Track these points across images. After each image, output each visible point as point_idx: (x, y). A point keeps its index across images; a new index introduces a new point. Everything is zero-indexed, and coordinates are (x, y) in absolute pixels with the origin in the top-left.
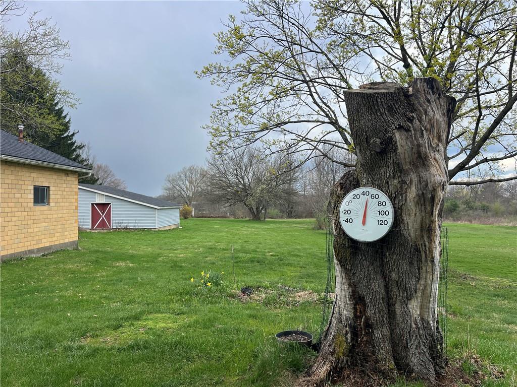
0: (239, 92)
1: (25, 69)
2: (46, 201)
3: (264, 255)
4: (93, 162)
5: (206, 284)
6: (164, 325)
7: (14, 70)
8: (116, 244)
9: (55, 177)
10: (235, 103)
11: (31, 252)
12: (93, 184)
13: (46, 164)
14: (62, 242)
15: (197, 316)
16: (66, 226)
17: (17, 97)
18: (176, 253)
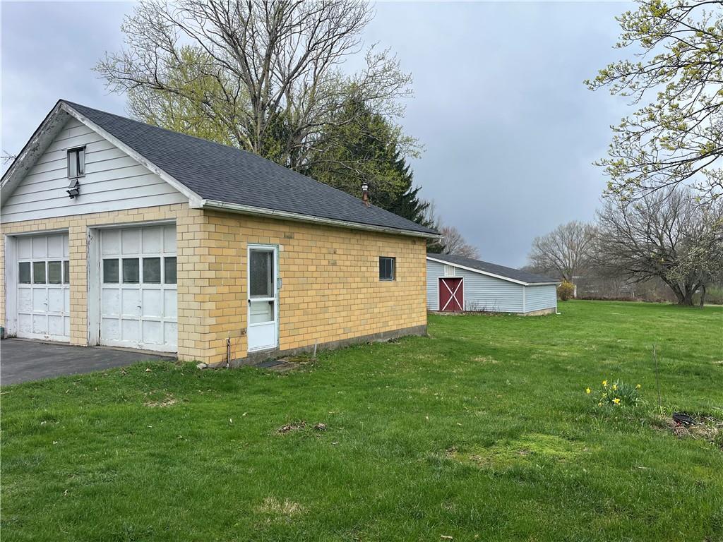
0: (661, 100)
1: (363, 118)
2: (392, 275)
3: (707, 363)
4: (438, 225)
5: (611, 401)
6: (553, 451)
7: (353, 121)
8: (471, 332)
9: (401, 245)
10: (652, 119)
11: (377, 335)
12: (438, 253)
13: (392, 231)
14: (409, 326)
15: (603, 447)
16: (414, 306)
17: (356, 152)
18: (555, 350)
